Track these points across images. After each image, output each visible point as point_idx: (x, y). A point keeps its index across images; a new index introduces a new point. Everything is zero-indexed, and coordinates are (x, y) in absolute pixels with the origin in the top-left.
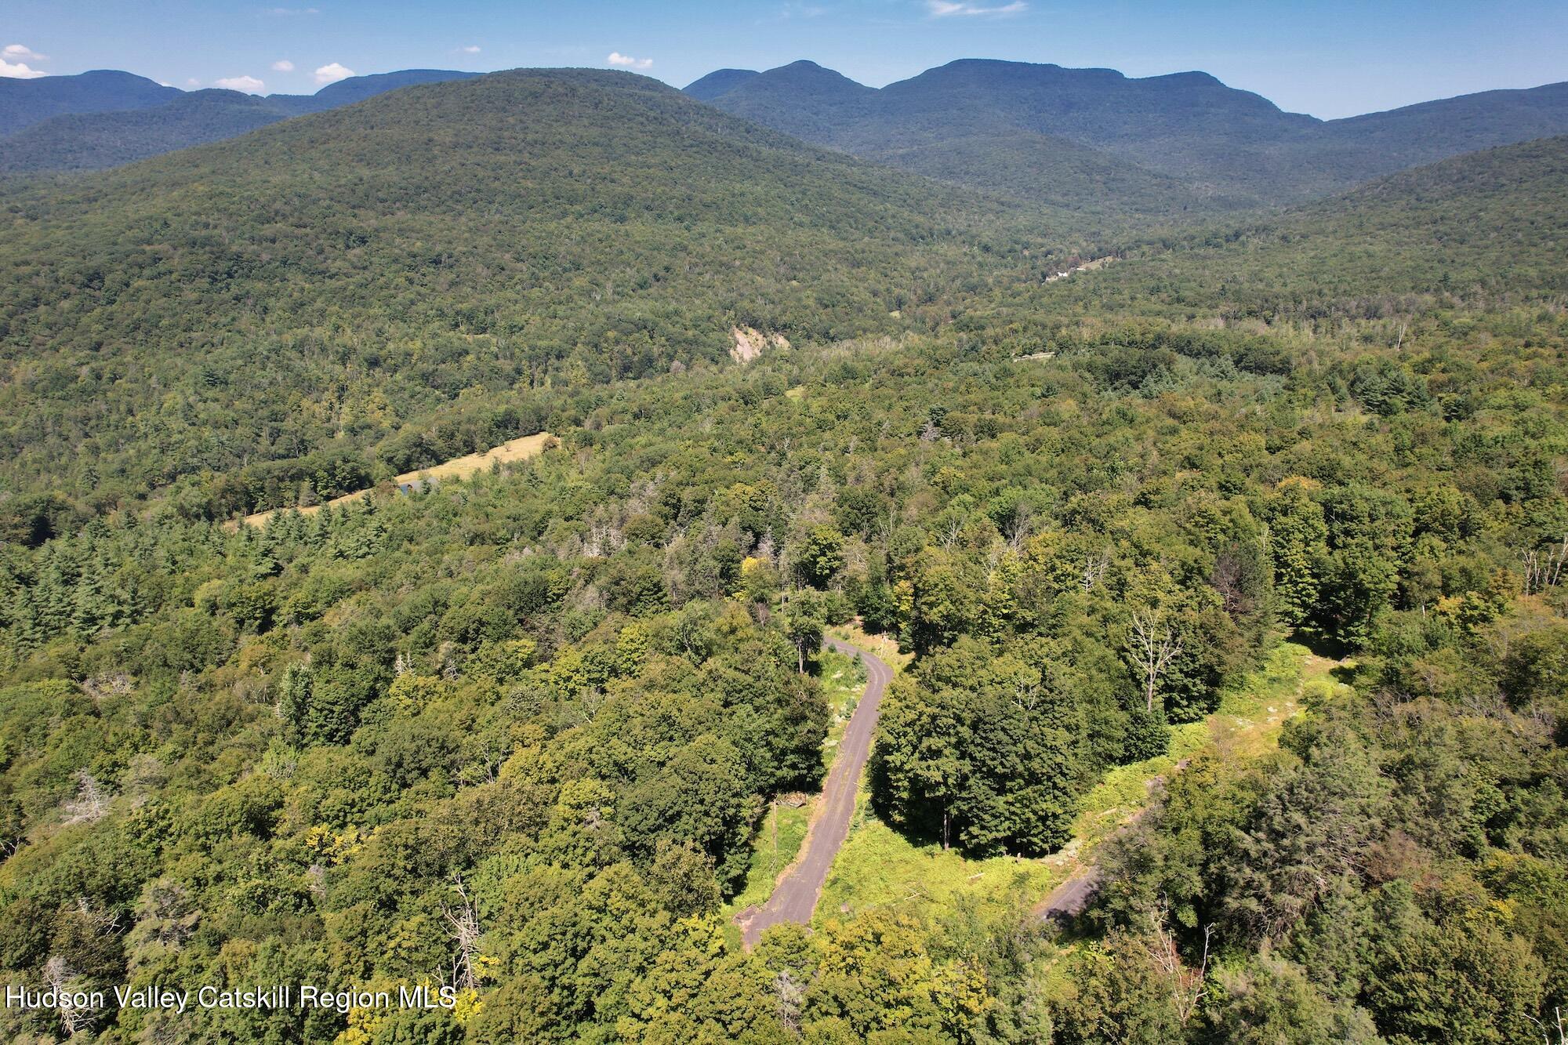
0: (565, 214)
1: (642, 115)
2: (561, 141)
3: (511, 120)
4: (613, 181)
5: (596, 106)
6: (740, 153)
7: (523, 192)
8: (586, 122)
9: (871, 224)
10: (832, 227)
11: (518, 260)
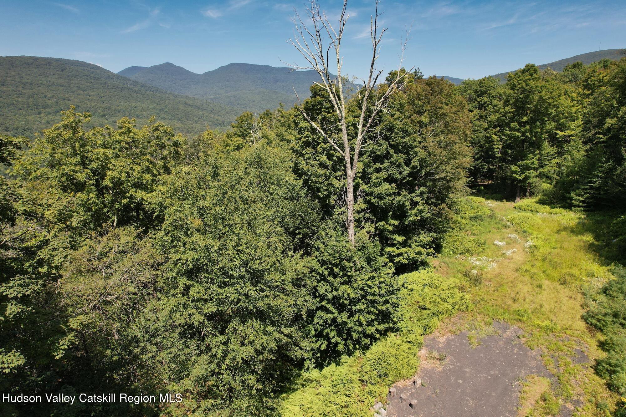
0: (40, 113)
1: (87, 76)
2: (42, 84)
3: (13, 73)
4: (69, 100)
5: (63, 70)
6: (136, 92)
7: (15, 102)
8: (56, 76)
9: (196, 119)
10: (179, 120)
11: (6, 130)
